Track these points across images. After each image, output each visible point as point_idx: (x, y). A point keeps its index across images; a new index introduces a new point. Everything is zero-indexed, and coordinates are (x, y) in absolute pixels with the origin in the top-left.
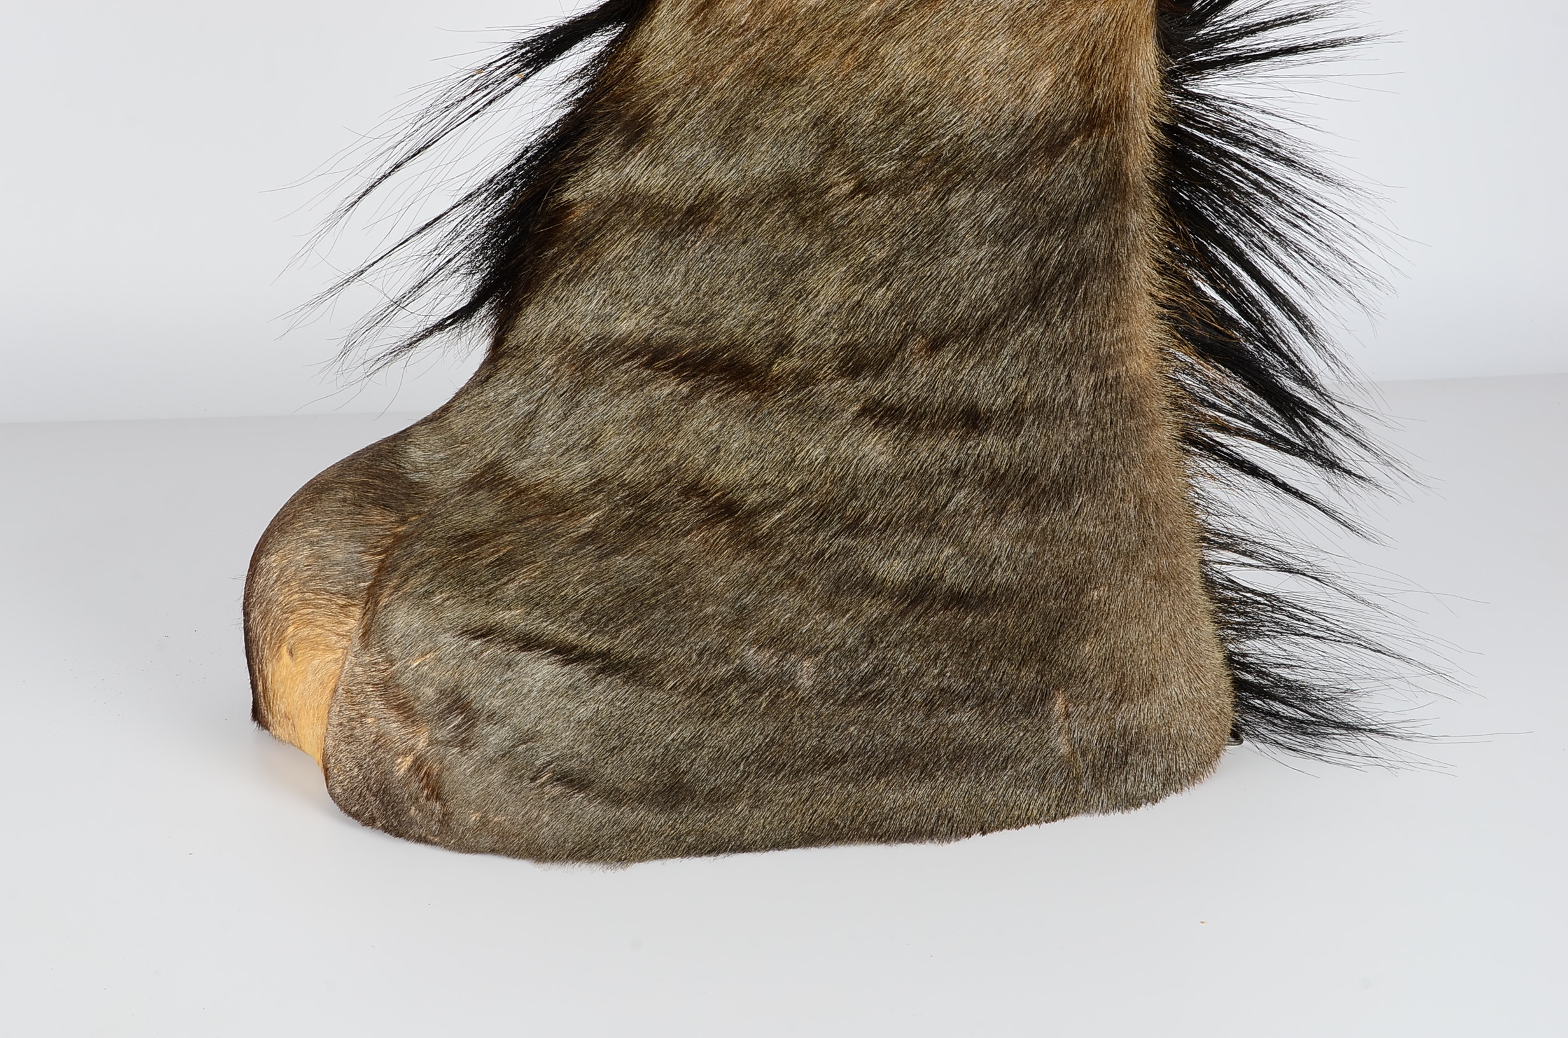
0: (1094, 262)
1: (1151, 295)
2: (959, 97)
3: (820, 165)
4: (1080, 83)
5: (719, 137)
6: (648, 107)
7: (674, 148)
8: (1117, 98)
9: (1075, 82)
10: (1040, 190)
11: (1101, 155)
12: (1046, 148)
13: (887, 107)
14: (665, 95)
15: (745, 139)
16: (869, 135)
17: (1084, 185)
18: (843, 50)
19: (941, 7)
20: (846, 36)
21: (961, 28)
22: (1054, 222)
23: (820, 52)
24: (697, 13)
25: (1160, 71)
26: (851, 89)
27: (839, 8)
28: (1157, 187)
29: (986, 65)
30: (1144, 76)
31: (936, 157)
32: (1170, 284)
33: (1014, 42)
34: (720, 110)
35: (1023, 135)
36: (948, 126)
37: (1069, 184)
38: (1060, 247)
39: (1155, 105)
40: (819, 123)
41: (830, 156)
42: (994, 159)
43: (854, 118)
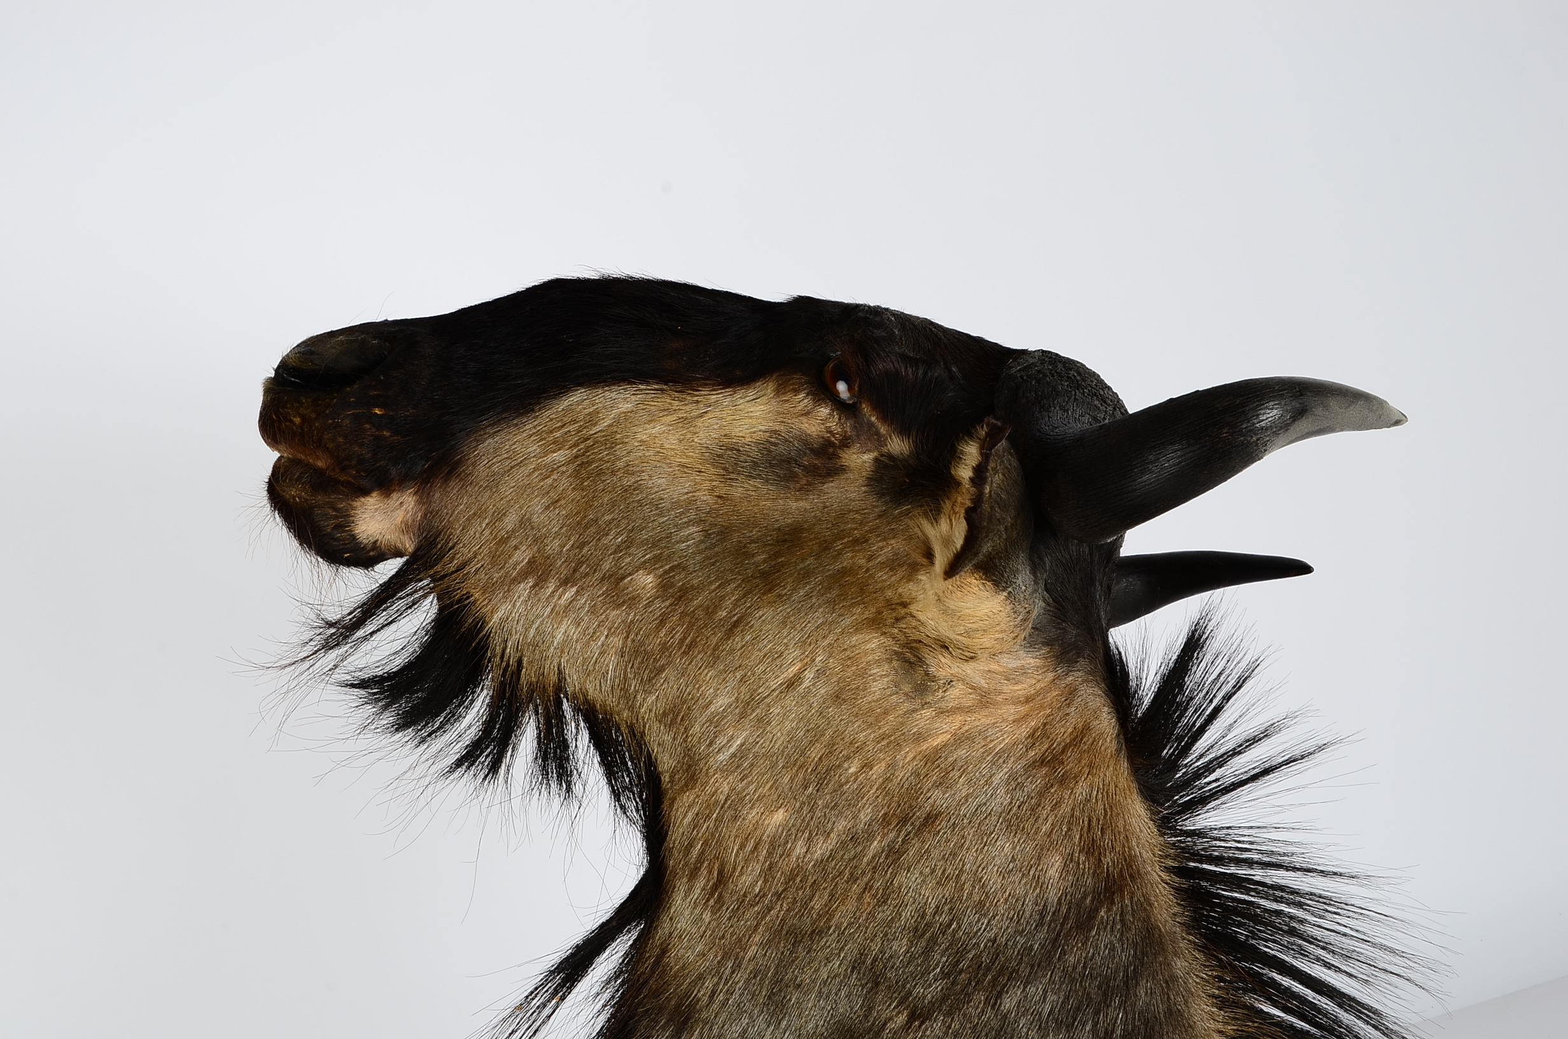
0: (1157, 1019)
1: (1220, 1032)
2: (981, 903)
3: (870, 1004)
4: (1088, 858)
5: (764, 1004)
6: (687, 995)
7: (723, 1027)
8: (1126, 860)
9: (1082, 858)
10: (1084, 968)
11: (1129, 917)
12: (1077, 926)
13: (917, 932)
14: (701, 977)
15: (790, 1000)
16: (908, 964)
17: (1122, 951)
18: (859, 891)
19: (939, 828)
20: (858, 879)
21: (962, 841)
22: (1107, 993)
23: (838, 899)
24: (712, 895)
25: (1154, 821)
26: (877, 926)
27: (844, 854)
28: (1188, 927)
29: (996, 868)
30: (1141, 831)
31: (977, 966)
32: (1232, 1015)
33: (1016, 840)
34: (758, 978)
35: (1051, 921)
36: (979, 934)
37: (1109, 953)
38: (1120, 1016)
39: (1160, 853)
40: (856, 965)
41: (877, 993)
42: (1031, 951)
43: (888, 951)
